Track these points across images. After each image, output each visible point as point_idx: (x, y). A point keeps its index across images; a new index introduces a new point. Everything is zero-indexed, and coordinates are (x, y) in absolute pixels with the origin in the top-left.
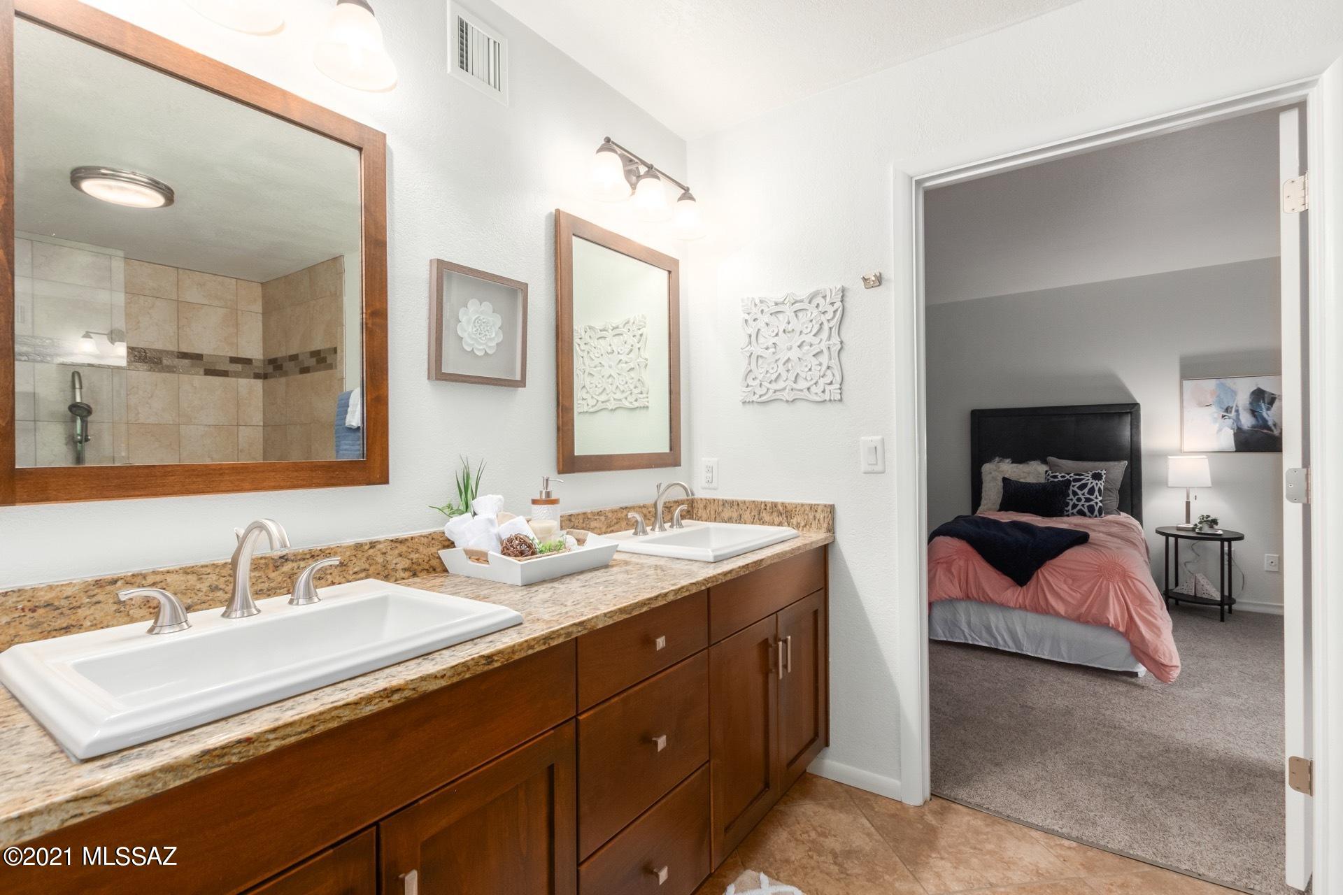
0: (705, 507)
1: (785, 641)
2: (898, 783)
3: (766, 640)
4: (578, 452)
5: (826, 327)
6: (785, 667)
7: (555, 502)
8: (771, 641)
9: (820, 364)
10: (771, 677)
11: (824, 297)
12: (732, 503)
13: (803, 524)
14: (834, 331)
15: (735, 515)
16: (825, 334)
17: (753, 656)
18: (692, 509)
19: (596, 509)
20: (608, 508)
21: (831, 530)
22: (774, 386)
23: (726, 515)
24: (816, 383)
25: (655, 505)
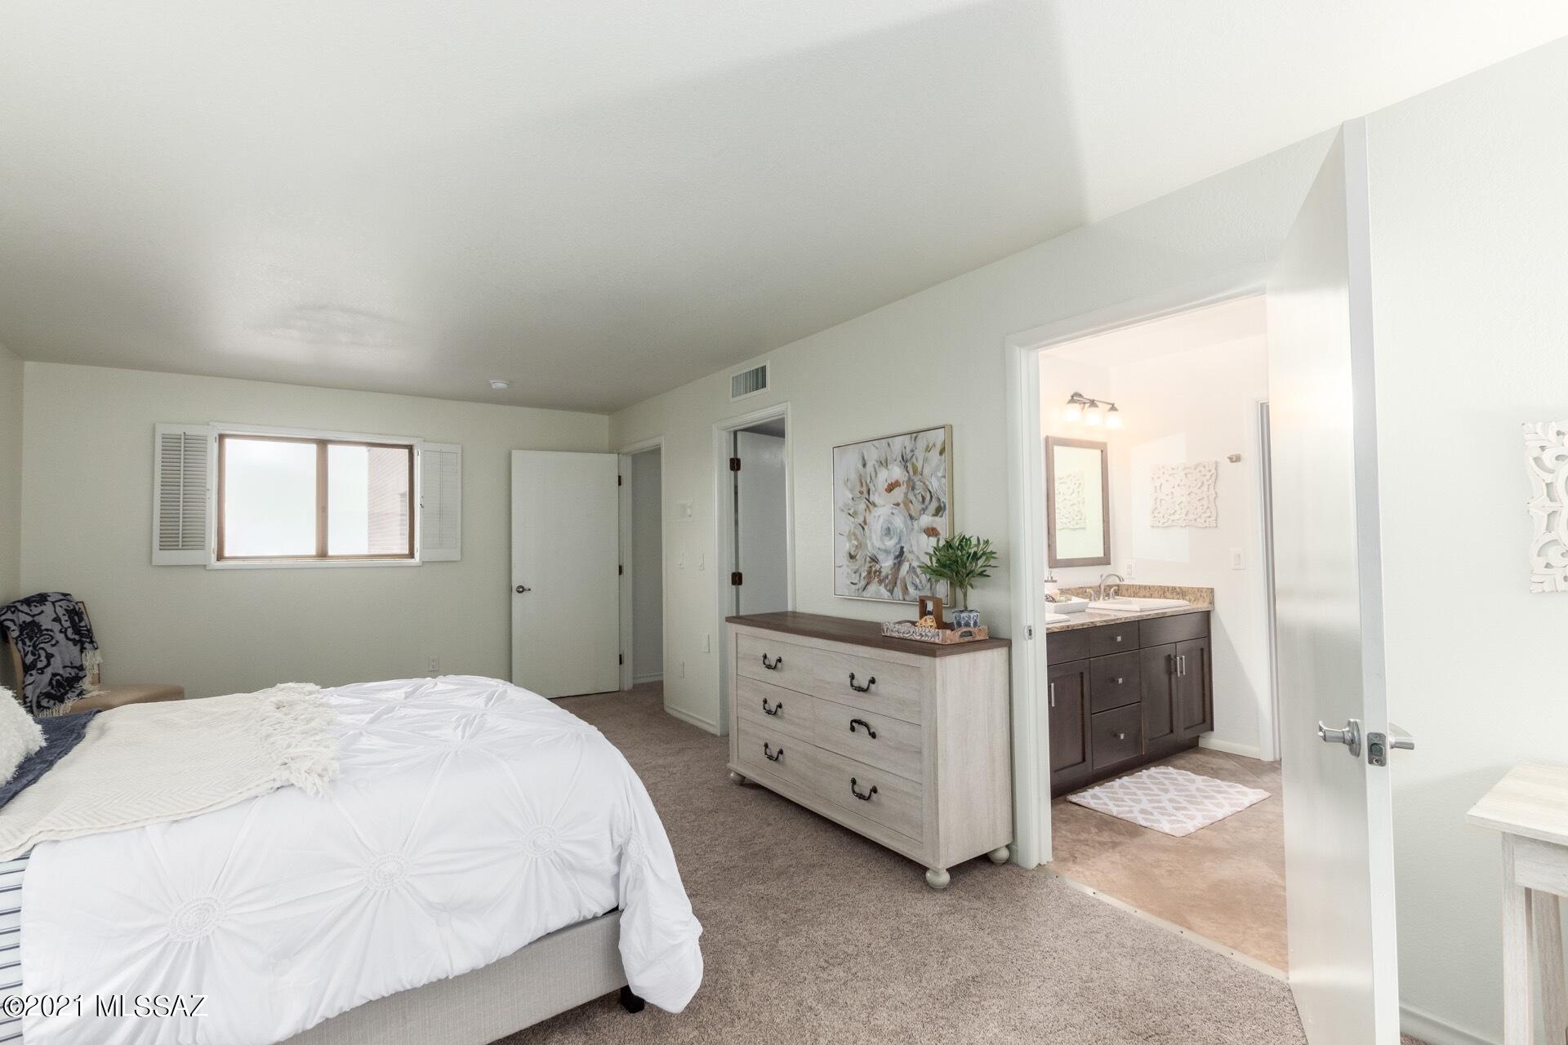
0: (1127, 590)
1: (1181, 659)
2: (1258, 749)
3: (1169, 655)
4: (1059, 557)
5: (1206, 484)
6: (1182, 672)
7: (1055, 581)
8: (1172, 657)
9: (1202, 505)
10: (1173, 676)
11: (1204, 467)
12: (1145, 587)
13: (1193, 599)
14: (1212, 486)
15: (1148, 594)
16: (1205, 488)
17: (1162, 663)
18: (1119, 591)
19: (1067, 587)
20: (1072, 587)
21: (1212, 603)
22: (1172, 517)
23: (1141, 594)
24: (1200, 517)
25: (1100, 586)
